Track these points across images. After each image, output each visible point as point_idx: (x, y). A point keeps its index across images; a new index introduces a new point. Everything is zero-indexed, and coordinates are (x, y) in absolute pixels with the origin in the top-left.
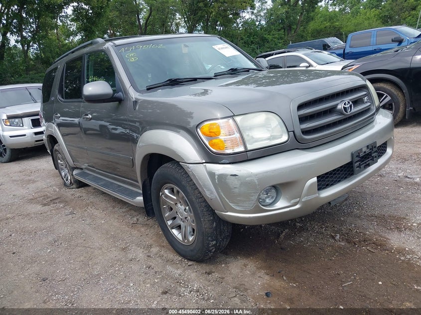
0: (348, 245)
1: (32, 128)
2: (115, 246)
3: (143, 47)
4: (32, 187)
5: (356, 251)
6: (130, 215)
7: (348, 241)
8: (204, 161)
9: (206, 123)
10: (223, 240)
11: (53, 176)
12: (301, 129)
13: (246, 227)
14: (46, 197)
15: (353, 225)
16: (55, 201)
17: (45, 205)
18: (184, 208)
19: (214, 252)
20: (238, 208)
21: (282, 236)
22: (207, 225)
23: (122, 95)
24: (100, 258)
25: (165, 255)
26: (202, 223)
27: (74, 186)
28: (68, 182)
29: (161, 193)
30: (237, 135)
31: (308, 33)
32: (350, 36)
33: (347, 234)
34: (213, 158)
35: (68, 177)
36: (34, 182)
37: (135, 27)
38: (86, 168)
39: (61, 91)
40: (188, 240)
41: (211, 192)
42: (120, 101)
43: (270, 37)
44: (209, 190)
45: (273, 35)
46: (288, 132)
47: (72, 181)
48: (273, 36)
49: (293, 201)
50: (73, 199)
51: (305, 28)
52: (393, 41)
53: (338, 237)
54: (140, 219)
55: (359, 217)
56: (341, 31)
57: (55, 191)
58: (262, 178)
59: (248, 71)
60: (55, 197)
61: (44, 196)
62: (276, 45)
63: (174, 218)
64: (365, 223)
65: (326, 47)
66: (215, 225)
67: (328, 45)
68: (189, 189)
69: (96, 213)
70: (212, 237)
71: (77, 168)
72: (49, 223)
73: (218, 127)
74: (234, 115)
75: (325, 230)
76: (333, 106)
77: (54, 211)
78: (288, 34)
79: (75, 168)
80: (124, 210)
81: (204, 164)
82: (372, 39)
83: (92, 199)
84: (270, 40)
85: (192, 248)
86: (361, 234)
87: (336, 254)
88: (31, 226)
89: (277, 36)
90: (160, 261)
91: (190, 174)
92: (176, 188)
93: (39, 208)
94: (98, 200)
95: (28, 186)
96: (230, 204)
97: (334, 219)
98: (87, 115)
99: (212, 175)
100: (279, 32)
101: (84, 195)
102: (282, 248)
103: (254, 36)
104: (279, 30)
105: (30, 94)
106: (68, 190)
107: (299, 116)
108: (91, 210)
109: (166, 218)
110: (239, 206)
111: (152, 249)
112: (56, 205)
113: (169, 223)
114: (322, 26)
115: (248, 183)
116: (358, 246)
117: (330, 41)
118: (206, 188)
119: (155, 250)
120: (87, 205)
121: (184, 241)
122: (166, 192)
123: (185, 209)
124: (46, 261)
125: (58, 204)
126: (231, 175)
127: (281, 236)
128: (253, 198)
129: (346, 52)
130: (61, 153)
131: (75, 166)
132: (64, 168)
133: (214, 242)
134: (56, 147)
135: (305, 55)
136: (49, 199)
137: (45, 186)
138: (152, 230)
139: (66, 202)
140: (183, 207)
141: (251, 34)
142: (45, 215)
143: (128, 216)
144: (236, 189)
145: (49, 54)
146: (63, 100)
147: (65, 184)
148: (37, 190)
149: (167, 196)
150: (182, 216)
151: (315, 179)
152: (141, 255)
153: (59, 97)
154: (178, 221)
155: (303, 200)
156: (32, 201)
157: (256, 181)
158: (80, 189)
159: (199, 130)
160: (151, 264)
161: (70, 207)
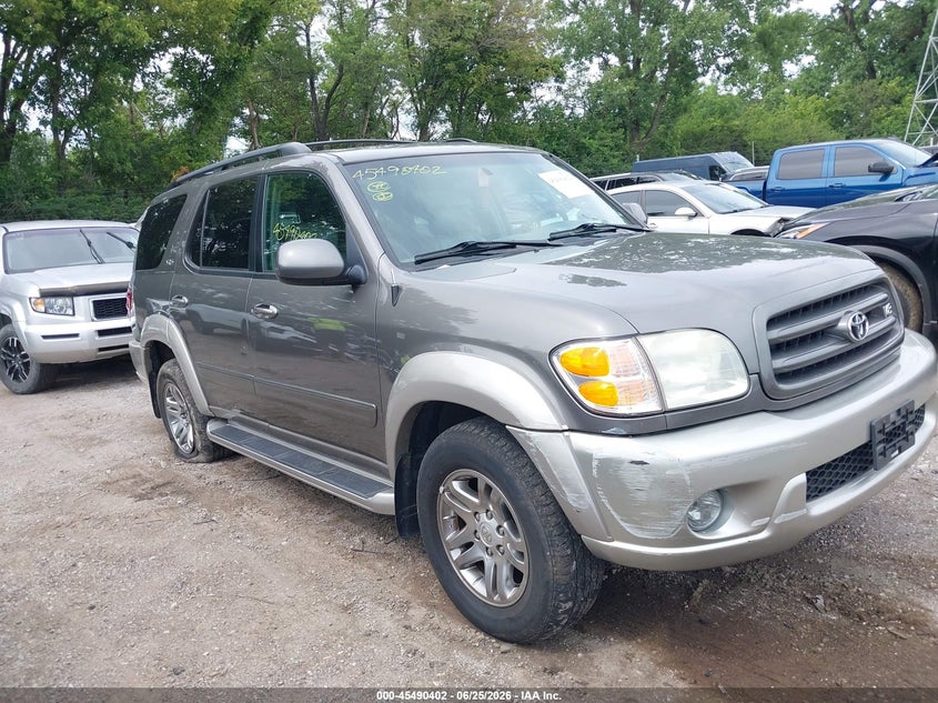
0: (845, 621)
1: (93, 320)
2: (325, 601)
3: (401, 170)
4: (101, 453)
5: (866, 634)
6: (345, 531)
7: (845, 612)
8: (566, 427)
9: (573, 347)
10: (586, 600)
11: (145, 432)
12: (774, 370)
13: (614, 571)
14: (138, 479)
15: (847, 576)
16: (162, 490)
17: (141, 497)
18: (496, 525)
19: (563, 627)
20: (639, 534)
21: (697, 594)
22: (559, 564)
23: (362, 271)
24: (295, 625)
25: (444, 627)
26: (547, 562)
27: (201, 457)
28: (186, 448)
29: (442, 489)
30: (646, 376)
31: (675, 138)
32: (778, 154)
33: (838, 595)
34: (587, 421)
35: (186, 436)
36: (103, 442)
37: (304, 104)
38: (233, 419)
39: (193, 248)
40: (503, 597)
41: (577, 496)
42: (356, 283)
43: (594, 144)
44: (576, 490)
45: (601, 139)
46: (749, 374)
47: (199, 446)
48: (602, 142)
49: (756, 523)
50: (204, 488)
51: (668, 128)
52: (870, 170)
53: (820, 602)
54: (369, 542)
55: (857, 559)
56: (745, 138)
57: (158, 466)
58: (701, 471)
59: (614, 231)
60: (160, 481)
61: (134, 476)
62: (606, 160)
63: (469, 545)
64: (872, 574)
65: (715, 173)
66: (574, 566)
67: (720, 168)
68: (521, 484)
69: (265, 522)
70: (565, 593)
71: (215, 418)
72: (158, 541)
73: (603, 356)
74: (639, 334)
75: (788, 584)
76: (829, 323)
77: (165, 514)
78: (632, 139)
79: (210, 418)
80: (327, 518)
81: (566, 433)
82: (825, 163)
83: (247, 489)
84: (593, 150)
85: (513, 614)
86: (870, 597)
87: (825, 640)
88: (119, 546)
89: (608, 141)
90: (435, 639)
91: (531, 452)
92: (483, 480)
93: (127, 504)
94: (263, 491)
95: (91, 451)
96: (622, 524)
97: (801, 560)
98: (268, 307)
99: (583, 459)
100: (614, 134)
101: (227, 478)
102: (700, 621)
103: (559, 139)
104: (614, 130)
105: (89, 243)
106: (186, 466)
107: (769, 341)
108: (250, 515)
109: (446, 542)
110: (642, 529)
111: (411, 612)
112: (168, 500)
113: (455, 554)
114: (706, 127)
115: (670, 483)
116: (868, 624)
117: (725, 158)
118: (567, 485)
119: (418, 613)
120: (241, 502)
121: (490, 597)
122: (456, 485)
123: (500, 527)
124: (173, 629)
125: (172, 498)
126: (633, 462)
127: (695, 594)
128: (677, 513)
129: (769, 187)
130: (178, 381)
131: (210, 414)
132: (178, 416)
133: (570, 604)
134: (166, 368)
135: (686, 189)
136: (148, 485)
137: (131, 454)
138: (402, 569)
139: (191, 495)
140: (494, 523)
141: (552, 134)
142: (144, 520)
143: (339, 532)
144: (640, 493)
145: (111, 154)
146: (198, 268)
147: (177, 452)
148: (116, 463)
149: (454, 495)
150: (490, 542)
151: (802, 478)
152: (388, 623)
153: (187, 259)
154: (478, 553)
155: (776, 522)
156: (107, 486)
157: (687, 478)
158: (214, 465)
159: (555, 359)
160: (415, 644)
161: (202, 506)
